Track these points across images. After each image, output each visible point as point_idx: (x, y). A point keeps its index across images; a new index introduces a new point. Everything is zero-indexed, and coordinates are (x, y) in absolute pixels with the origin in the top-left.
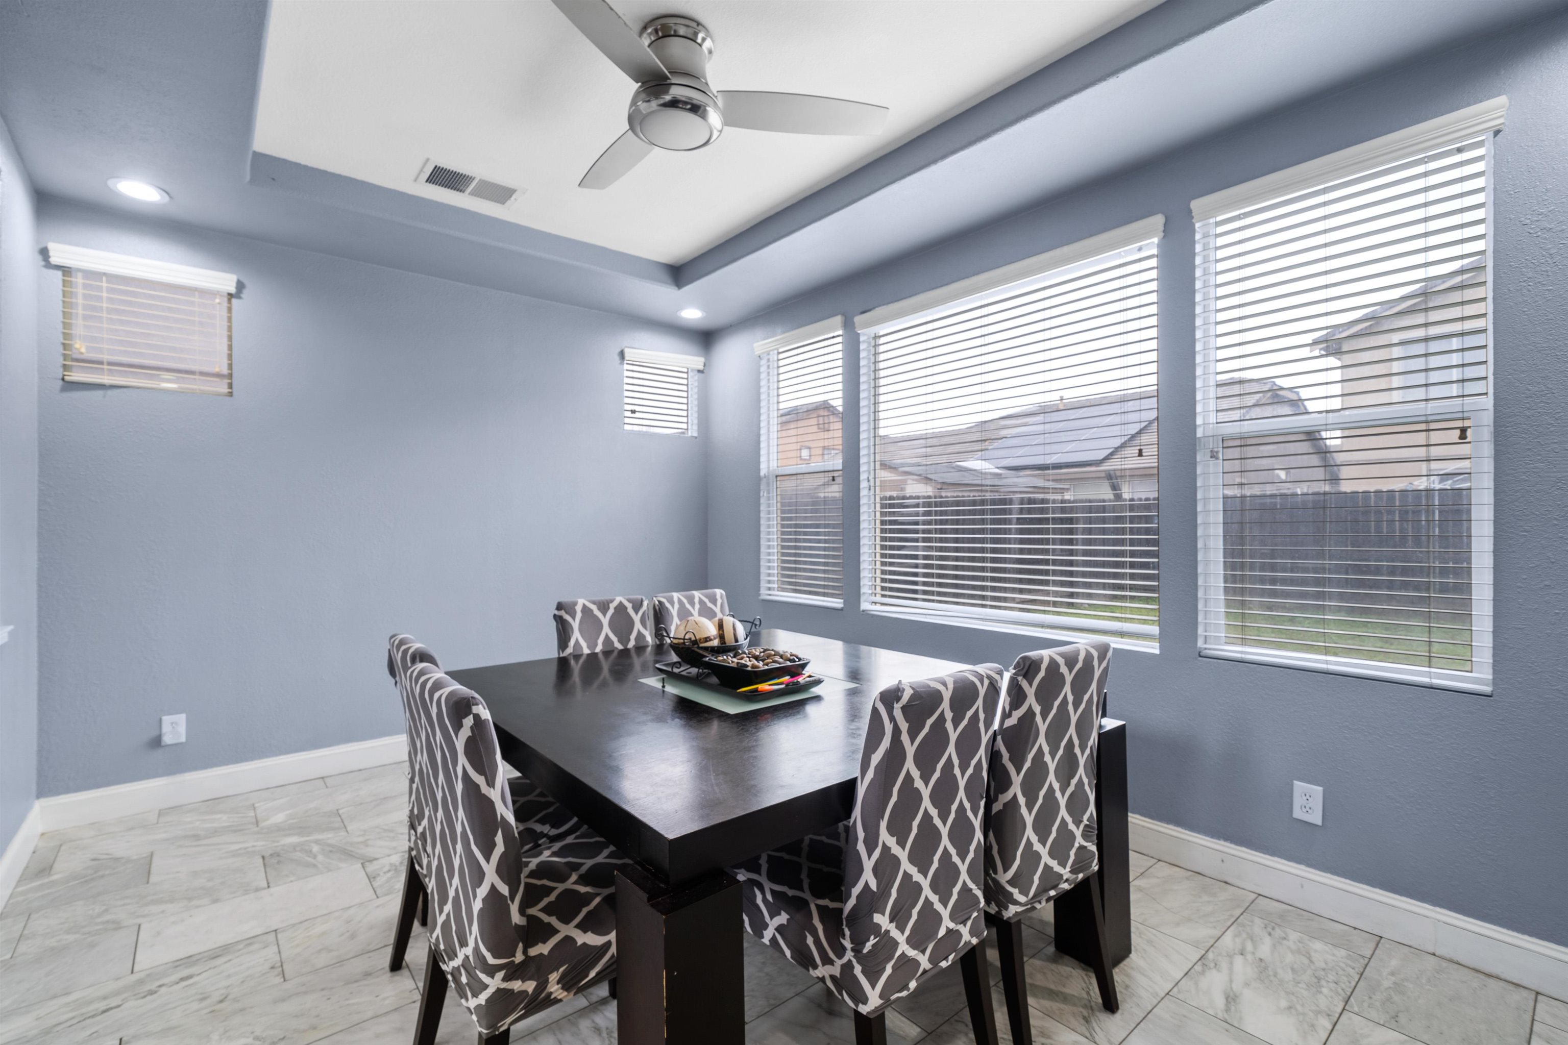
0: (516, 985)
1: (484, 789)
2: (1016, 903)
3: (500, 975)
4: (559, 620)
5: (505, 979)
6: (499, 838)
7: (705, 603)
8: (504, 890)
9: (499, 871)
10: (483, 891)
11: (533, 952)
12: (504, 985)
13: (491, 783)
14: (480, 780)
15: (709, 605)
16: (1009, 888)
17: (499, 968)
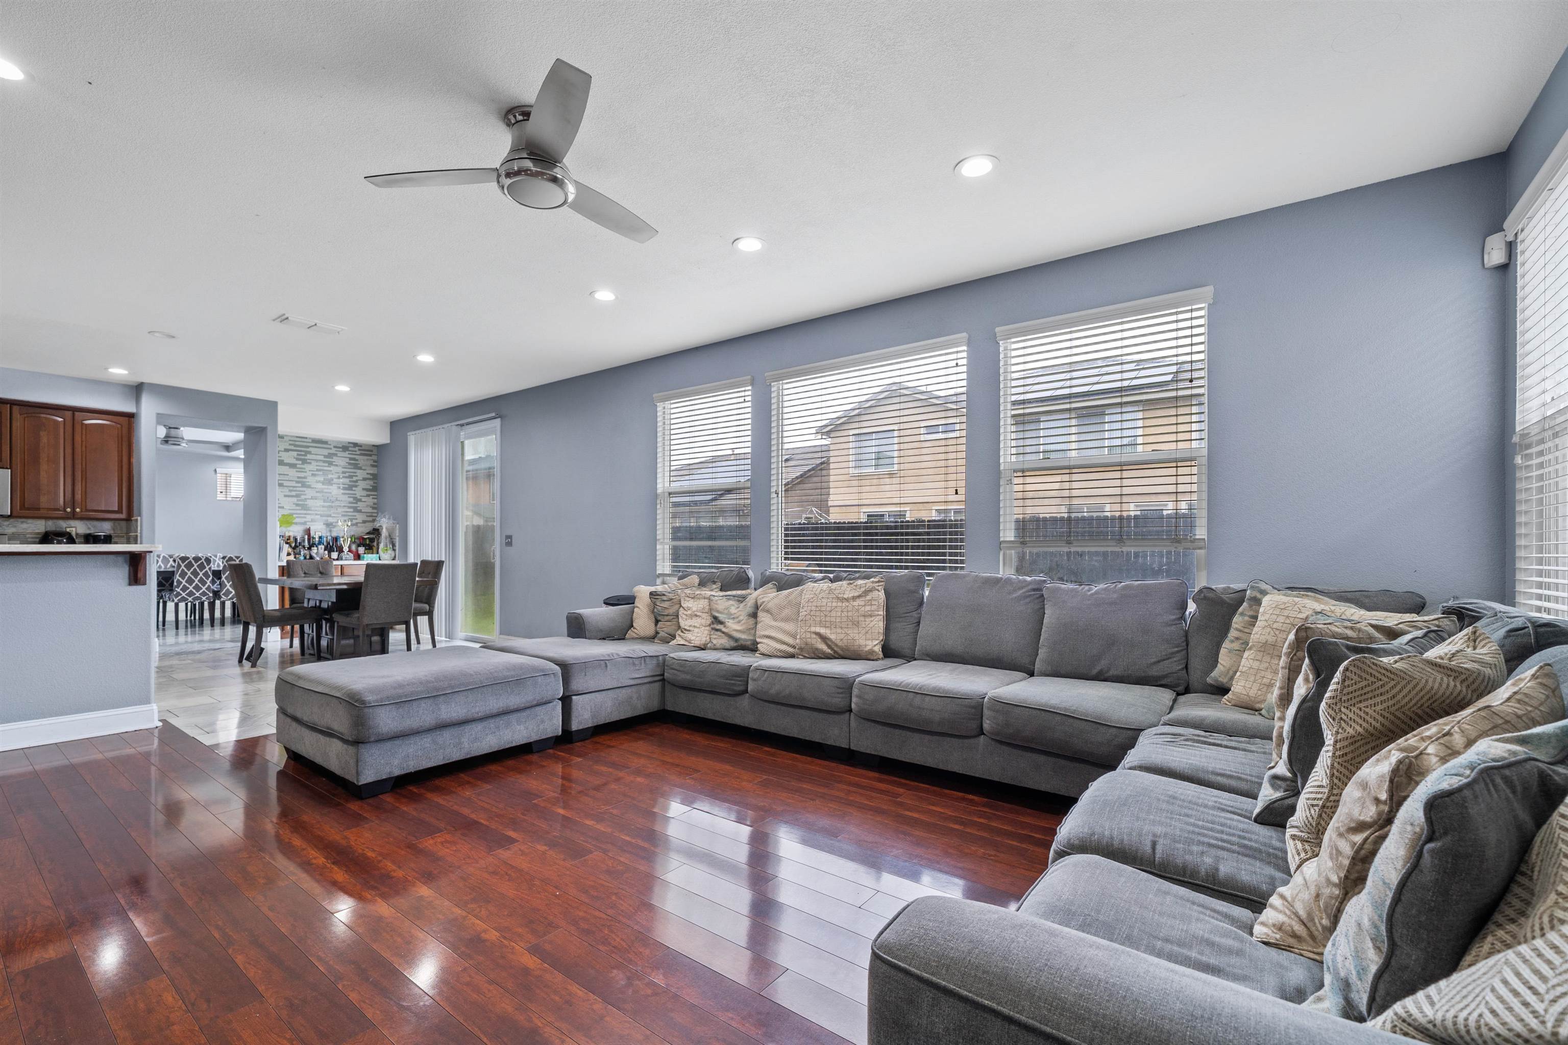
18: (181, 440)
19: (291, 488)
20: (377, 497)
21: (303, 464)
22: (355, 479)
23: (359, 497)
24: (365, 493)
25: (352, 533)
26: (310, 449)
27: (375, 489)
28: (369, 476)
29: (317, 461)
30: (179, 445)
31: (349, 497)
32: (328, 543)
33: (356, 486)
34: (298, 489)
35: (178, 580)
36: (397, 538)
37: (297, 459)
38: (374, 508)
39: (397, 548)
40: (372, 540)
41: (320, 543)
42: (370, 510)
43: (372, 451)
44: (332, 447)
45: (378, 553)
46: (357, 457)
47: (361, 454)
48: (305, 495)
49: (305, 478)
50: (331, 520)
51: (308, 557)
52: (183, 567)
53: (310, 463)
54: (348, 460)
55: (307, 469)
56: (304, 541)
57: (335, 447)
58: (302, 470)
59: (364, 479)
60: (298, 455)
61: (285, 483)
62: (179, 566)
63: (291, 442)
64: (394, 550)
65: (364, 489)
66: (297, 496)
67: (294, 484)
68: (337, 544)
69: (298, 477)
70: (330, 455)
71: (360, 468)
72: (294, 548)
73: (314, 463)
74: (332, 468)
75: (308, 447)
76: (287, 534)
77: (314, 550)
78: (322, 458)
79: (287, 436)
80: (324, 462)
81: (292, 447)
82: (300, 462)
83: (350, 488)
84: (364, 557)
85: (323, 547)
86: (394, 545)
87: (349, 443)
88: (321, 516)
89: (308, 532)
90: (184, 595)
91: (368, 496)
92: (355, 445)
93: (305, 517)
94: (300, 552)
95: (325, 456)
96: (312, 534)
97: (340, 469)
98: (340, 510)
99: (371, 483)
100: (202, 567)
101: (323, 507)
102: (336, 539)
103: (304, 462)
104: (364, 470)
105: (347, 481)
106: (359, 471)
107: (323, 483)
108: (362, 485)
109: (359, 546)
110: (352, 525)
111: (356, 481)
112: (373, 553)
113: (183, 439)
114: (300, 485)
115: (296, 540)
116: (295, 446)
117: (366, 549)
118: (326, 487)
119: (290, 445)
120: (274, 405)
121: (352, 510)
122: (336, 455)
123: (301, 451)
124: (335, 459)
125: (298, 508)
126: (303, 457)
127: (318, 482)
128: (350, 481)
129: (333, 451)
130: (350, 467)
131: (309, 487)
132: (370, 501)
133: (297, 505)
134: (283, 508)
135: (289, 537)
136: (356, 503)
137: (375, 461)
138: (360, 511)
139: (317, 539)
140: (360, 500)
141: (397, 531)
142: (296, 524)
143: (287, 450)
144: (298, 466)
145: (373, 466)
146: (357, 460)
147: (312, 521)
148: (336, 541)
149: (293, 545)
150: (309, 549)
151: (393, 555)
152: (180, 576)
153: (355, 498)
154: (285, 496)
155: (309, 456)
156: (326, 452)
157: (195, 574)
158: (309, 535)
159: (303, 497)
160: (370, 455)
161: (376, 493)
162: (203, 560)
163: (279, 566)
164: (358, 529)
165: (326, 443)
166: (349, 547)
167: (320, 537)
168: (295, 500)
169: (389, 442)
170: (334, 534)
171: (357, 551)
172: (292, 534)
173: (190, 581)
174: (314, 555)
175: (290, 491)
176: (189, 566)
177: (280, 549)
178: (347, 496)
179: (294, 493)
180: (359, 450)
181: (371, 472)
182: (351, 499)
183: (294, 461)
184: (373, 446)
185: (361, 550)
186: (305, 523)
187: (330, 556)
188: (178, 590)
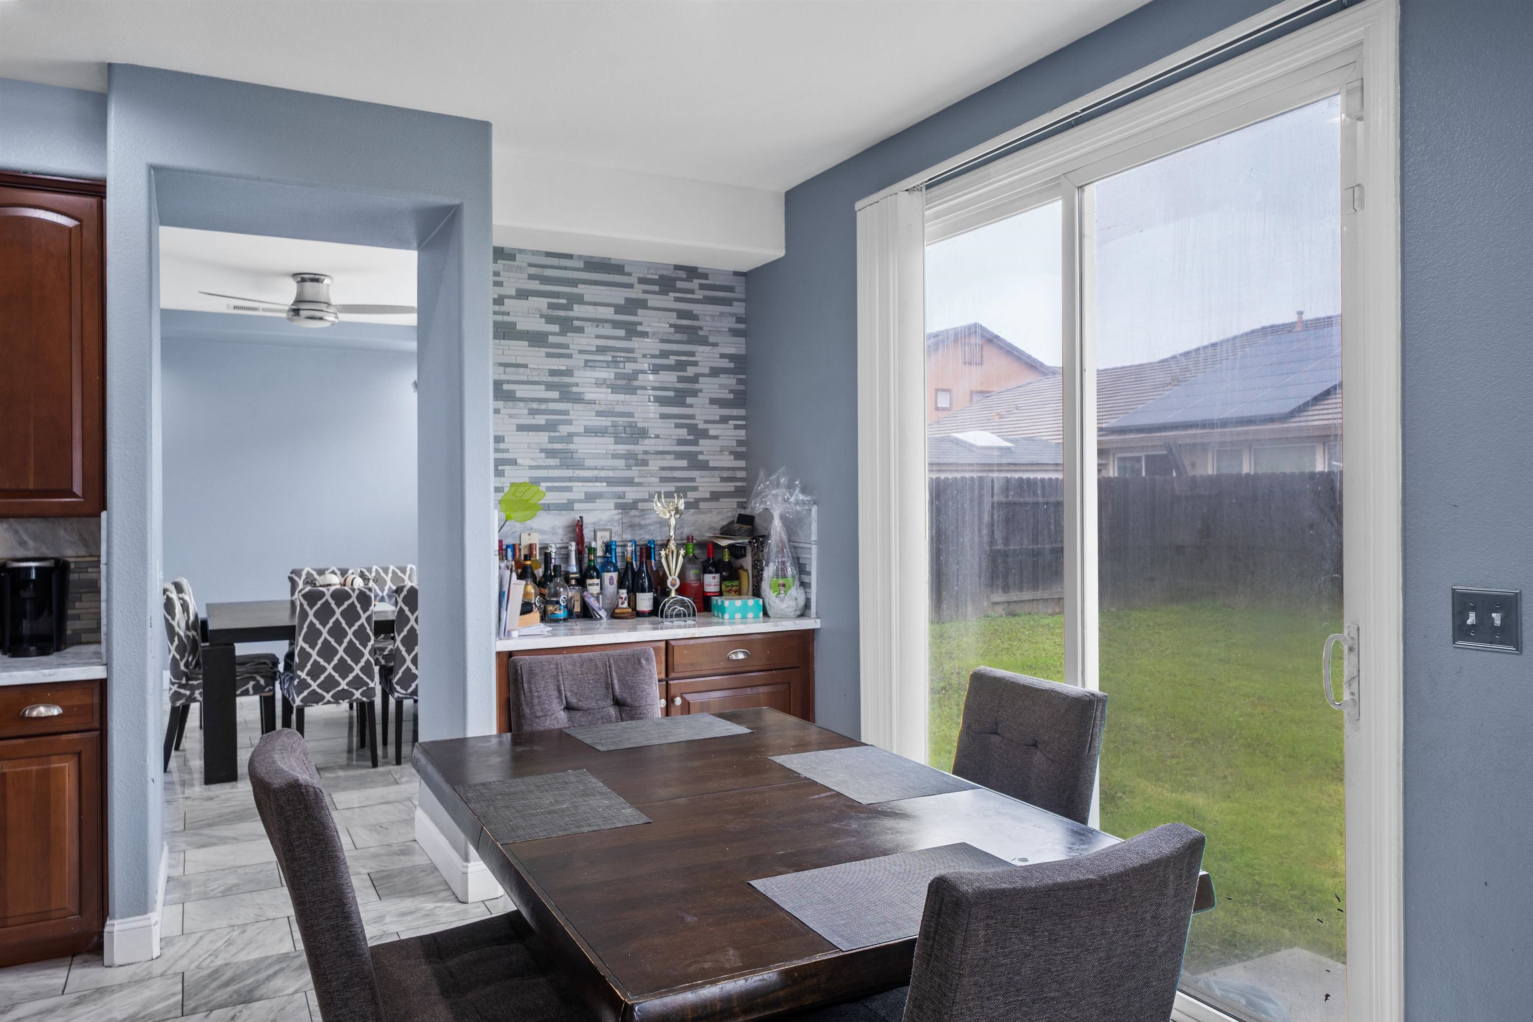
0: (182, 691)
1: (171, 621)
2: (398, 692)
3: (176, 686)
4: (291, 579)
5: (178, 687)
6: (176, 638)
7: (397, 573)
8: (178, 657)
9: (176, 650)
10: (171, 657)
11: (190, 682)
12: (178, 690)
13: (173, 619)
14: (169, 618)
15: (400, 574)
16: (395, 686)
17: (176, 683)
18: (323, 307)
19: (535, 406)
20: (747, 424)
21: (563, 333)
22: (691, 371)
23: (701, 426)
24: (717, 412)
25: (686, 531)
26: (581, 289)
27: (740, 399)
28: (726, 364)
29: (598, 322)
30: (321, 319)
31: (678, 426)
32: (629, 565)
33: (694, 393)
34: (552, 406)
35: (302, 649)
36: (814, 549)
37: (550, 320)
38: (738, 456)
39: (813, 579)
40: (737, 552)
41: (608, 564)
42: (728, 461)
43: (731, 289)
44: (633, 280)
45: (757, 593)
46: (696, 308)
47: (707, 300)
48: (569, 422)
49: (569, 373)
50: (632, 494)
51: (577, 609)
52: (311, 617)
53: (581, 330)
54: (673, 318)
55: (574, 348)
56: (567, 558)
57: (642, 281)
58: (561, 352)
59: (715, 372)
60: (551, 306)
61: (522, 391)
62: (304, 615)
63: (533, 270)
64: (804, 585)
65: (713, 401)
66: (550, 427)
67: (540, 392)
68: (649, 566)
69: (553, 373)
70: (633, 306)
71: (704, 342)
72: (540, 584)
73: (590, 329)
74: (635, 343)
75: (574, 283)
76: (526, 541)
77: (593, 586)
78: (608, 313)
79: (521, 251)
80: (616, 324)
81: (535, 285)
82: (556, 328)
83: (680, 398)
84: (722, 610)
85: (615, 575)
86: (802, 569)
87: (677, 267)
88: (610, 482)
89: (577, 530)
90: (314, 686)
91: (724, 420)
92: (692, 272)
93: (569, 489)
94: (557, 594)
95: (619, 309)
96: (588, 534)
97: (651, 345)
98: (655, 464)
99: (730, 381)
100: (351, 615)
101: (615, 456)
102: (647, 551)
103: (568, 326)
104: (715, 345)
105: (670, 378)
106: (700, 349)
107: (615, 389)
108: (711, 387)
109: (705, 571)
110: (688, 506)
111: (695, 379)
112: (739, 593)
113: (328, 304)
114: (555, 395)
115: (547, 557)
116: (545, 280)
117: (723, 579)
118: (621, 397)
119: (532, 277)
120: (482, 129)
121: (684, 463)
122: (642, 304)
123: (557, 295)
124: (642, 315)
125: (551, 462)
126: (562, 313)
127: (600, 383)
128: (681, 380)
129: (636, 293)
130: (678, 337)
131: (578, 399)
132: (728, 435)
133: (550, 453)
134: (513, 462)
135: (531, 547)
136: (695, 443)
137: (739, 320)
138: (704, 466)
139: (600, 553)
140: (704, 434)
141: (814, 527)
142: (547, 508)
143: (522, 294)
144: (552, 339)
145: (735, 333)
146: (695, 317)
147: (591, 497)
148: (649, 557)
149: (540, 572)
150: (581, 583)
151: (802, 601)
152: (305, 640)
153: (692, 429)
154: (521, 428)
155: (578, 310)
156: (619, 296)
157: (338, 633)
158: (579, 539)
159: (564, 430)
160: (728, 302)
161: (742, 412)
162: (354, 599)
163: (499, 654)
164: (702, 518)
165: (617, 268)
166: (682, 576)
167: (608, 547)
168: (543, 438)
169: (778, 252)
170: (644, 537)
171: (702, 585)
172: (536, 539)
173: (328, 652)
174: (592, 602)
175: (533, 412)
176: (325, 614)
177: (503, 597)
178: (671, 422)
179: (541, 420)
180: (702, 287)
181: (732, 351)
182: (683, 433)
183: (540, 326)
184: (736, 274)
185: (711, 582)
186: (568, 506)
187: (633, 603)
188: (303, 675)
